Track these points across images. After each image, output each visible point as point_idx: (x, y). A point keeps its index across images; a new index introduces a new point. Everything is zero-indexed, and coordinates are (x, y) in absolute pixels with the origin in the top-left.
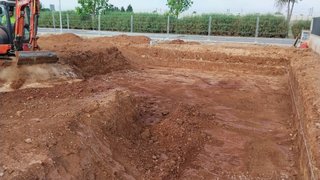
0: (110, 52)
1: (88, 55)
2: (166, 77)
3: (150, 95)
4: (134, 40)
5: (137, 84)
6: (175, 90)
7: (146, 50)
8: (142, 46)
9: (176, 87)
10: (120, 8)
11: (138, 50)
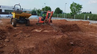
0: (74, 25)
1: (66, 26)
2: (91, 35)
3: (81, 40)
4: (84, 22)
5: (80, 36)
6: (92, 40)
7: (88, 26)
8: (86, 24)
9: (93, 39)
10: (87, 13)
11: (85, 26)
